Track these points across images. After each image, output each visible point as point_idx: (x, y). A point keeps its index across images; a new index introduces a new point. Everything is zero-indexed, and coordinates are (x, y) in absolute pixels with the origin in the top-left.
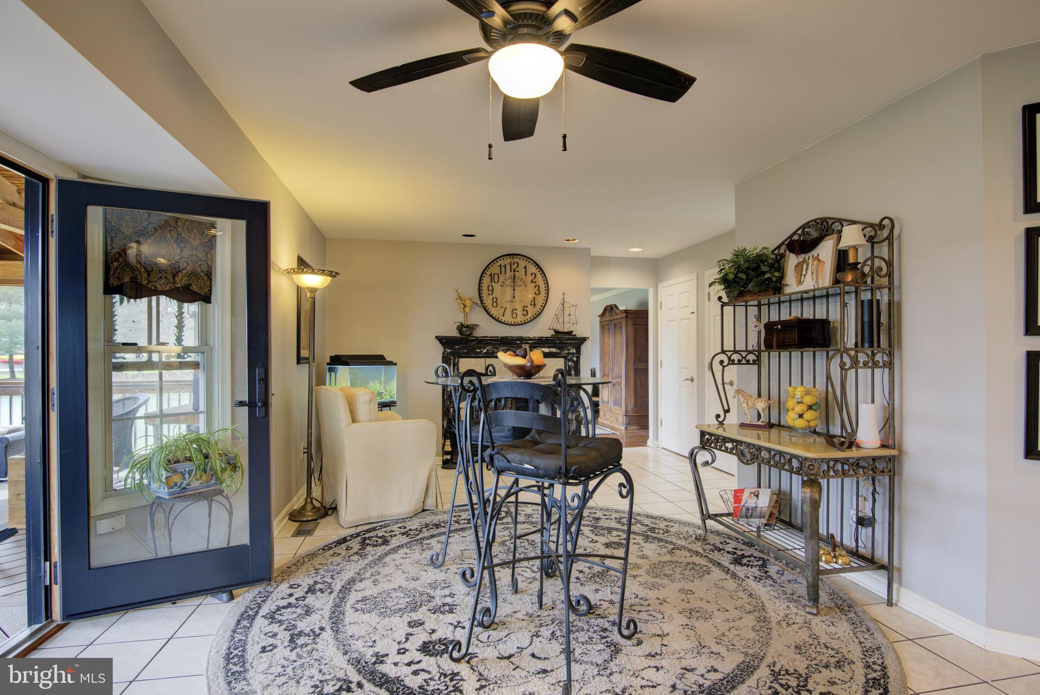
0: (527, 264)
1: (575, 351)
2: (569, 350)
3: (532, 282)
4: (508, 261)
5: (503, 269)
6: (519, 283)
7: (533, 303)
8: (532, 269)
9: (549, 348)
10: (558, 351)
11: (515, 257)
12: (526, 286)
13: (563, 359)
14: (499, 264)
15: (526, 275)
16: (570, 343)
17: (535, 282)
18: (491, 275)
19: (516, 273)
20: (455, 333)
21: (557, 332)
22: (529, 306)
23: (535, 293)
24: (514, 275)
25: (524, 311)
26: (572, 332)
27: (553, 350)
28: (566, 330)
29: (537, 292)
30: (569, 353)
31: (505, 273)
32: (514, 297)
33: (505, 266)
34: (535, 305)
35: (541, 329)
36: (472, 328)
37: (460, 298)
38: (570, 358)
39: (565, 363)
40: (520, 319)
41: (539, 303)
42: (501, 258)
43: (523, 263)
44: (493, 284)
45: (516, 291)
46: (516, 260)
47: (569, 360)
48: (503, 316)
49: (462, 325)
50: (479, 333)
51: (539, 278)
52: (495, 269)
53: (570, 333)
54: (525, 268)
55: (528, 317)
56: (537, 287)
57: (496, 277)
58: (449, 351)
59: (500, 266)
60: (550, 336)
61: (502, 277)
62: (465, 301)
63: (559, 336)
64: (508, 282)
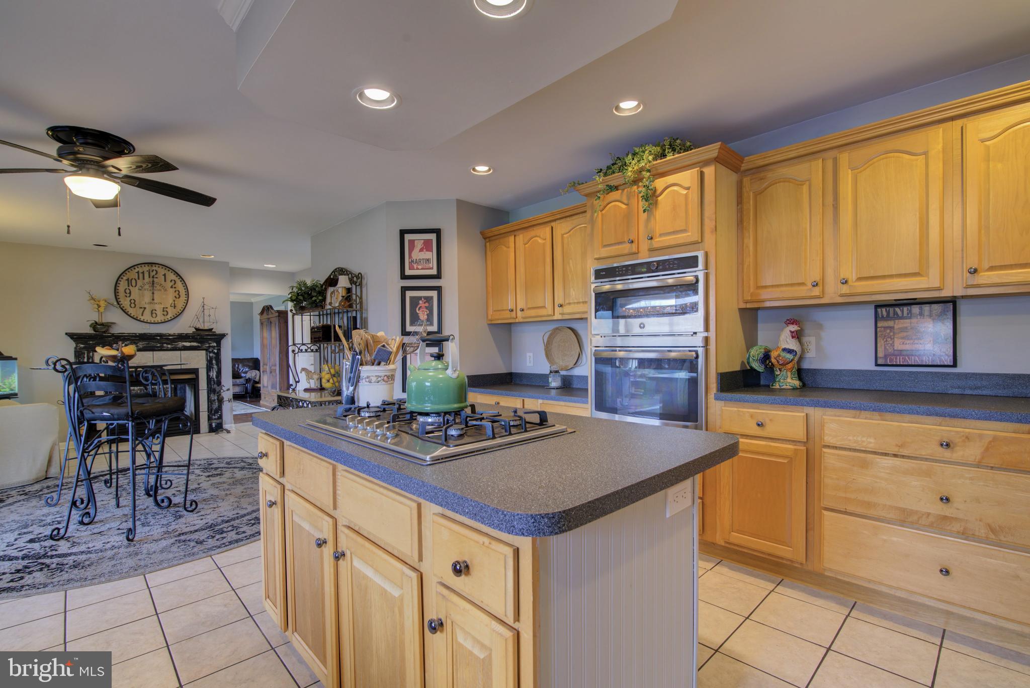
0: (166, 272)
1: (215, 345)
2: (209, 344)
3: (172, 287)
4: (146, 268)
5: (141, 276)
6: (158, 287)
7: (173, 305)
8: (171, 276)
9: (190, 342)
10: (199, 345)
11: (154, 265)
12: (166, 290)
13: (205, 351)
14: (136, 271)
15: (165, 281)
16: (210, 338)
17: (175, 288)
18: (128, 280)
19: (155, 279)
20: (90, 331)
21: (197, 329)
22: (169, 307)
23: (176, 297)
24: (153, 281)
25: (163, 311)
26: (212, 329)
27: (195, 344)
28: (206, 328)
29: (178, 296)
30: (209, 347)
31: (144, 279)
32: (153, 300)
33: (143, 273)
34: (175, 307)
35: (184, 326)
36: (108, 325)
37: (93, 299)
38: (211, 350)
39: (207, 354)
40: (160, 318)
41: (180, 303)
42: (139, 266)
43: (162, 271)
44: (131, 287)
45: (155, 295)
46: (154, 268)
47: (210, 352)
48: (142, 315)
49: (96, 323)
50: (115, 330)
51: (179, 285)
52: (132, 275)
53: (211, 330)
54: (165, 275)
55: (169, 317)
56: (177, 292)
57: (134, 282)
58: (82, 346)
59: (138, 272)
60: (191, 332)
61: (140, 283)
62: (99, 301)
63: (199, 332)
64: (147, 287)
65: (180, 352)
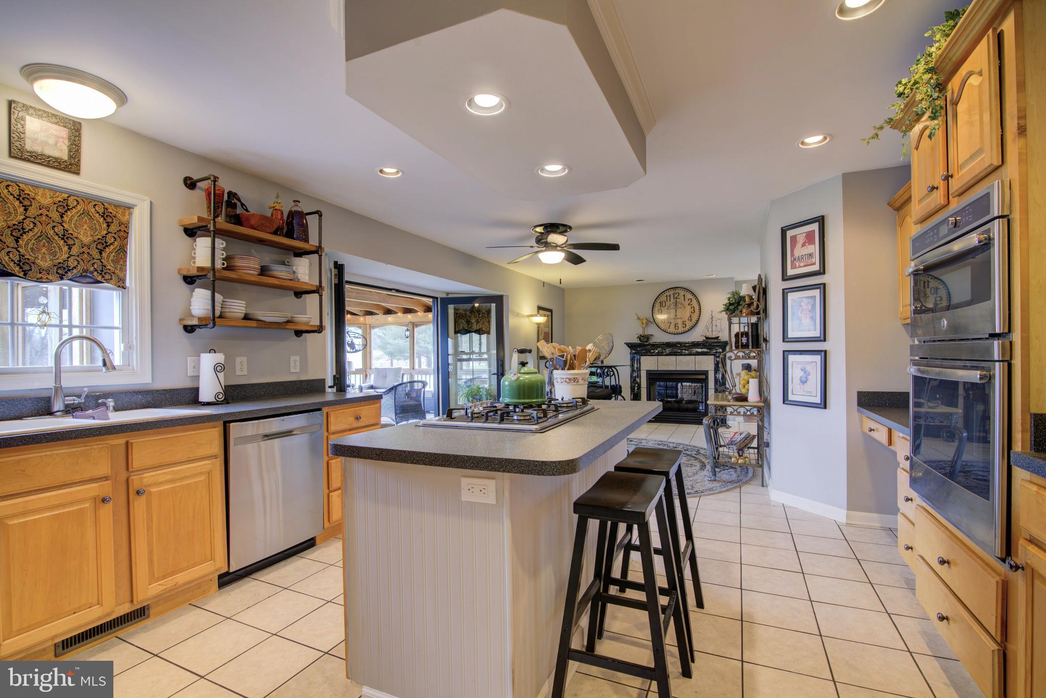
0: (685, 293)
1: (721, 351)
2: (716, 350)
3: (689, 305)
4: (672, 292)
5: (668, 298)
6: (680, 306)
7: (690, 319)
8: (689, 296)
9: (702, 348)
10: (709, 351)
11: (677, 289)
12: (685, 308)
13: (713, 356)
14: (666, 295)
15: (684, 300)
16: (716, 345)
17: (691, 305)
18: (660, 302)
19: (678, 300)
20: (637, 341)
21: (707, 338)
22: (687, 321)
23: (692, 312)
24: (676, 301)
25: (683, 324)
26: (718, 337)
27: (705, 350)
28: (714, 336)
29: (693, 312)
30: (716, 352)
31: (670, 300)
32: (676, 316)
33: (670, 296)
34: (691, 320)
35: (697, 336)
36: (648, 337)
37: (639, 319)
38: (717, 355)
39: (715, 359)
40: (681, 330)
41: (694, 319)
42: (667, 291)
43: (682, 293)
44: (662, 308)
45: (677, 312)
46: (677, 291)
47: (717, 357)
48: (669, 328)
49: (641, 335)
50: (652, 341)
51: (694, 302)
52: (663, 298)
53: (717, 338)
54: (684, 296)
55: (686, 328)
56: (693, 308)
57: (664, 303)
58: (634, 351)
59: (667, 296)
60: (702, 340)
61: (668, 304)
62: (643, 320)
63: (709, 340)
64: (672, 306)
65: (694, 356)
